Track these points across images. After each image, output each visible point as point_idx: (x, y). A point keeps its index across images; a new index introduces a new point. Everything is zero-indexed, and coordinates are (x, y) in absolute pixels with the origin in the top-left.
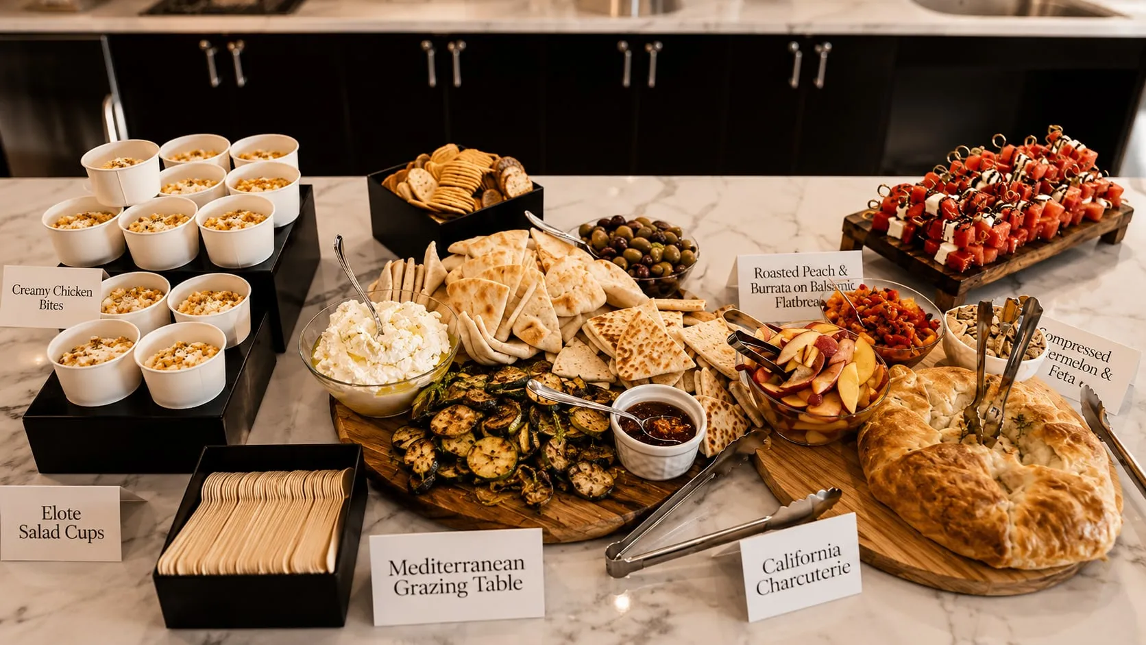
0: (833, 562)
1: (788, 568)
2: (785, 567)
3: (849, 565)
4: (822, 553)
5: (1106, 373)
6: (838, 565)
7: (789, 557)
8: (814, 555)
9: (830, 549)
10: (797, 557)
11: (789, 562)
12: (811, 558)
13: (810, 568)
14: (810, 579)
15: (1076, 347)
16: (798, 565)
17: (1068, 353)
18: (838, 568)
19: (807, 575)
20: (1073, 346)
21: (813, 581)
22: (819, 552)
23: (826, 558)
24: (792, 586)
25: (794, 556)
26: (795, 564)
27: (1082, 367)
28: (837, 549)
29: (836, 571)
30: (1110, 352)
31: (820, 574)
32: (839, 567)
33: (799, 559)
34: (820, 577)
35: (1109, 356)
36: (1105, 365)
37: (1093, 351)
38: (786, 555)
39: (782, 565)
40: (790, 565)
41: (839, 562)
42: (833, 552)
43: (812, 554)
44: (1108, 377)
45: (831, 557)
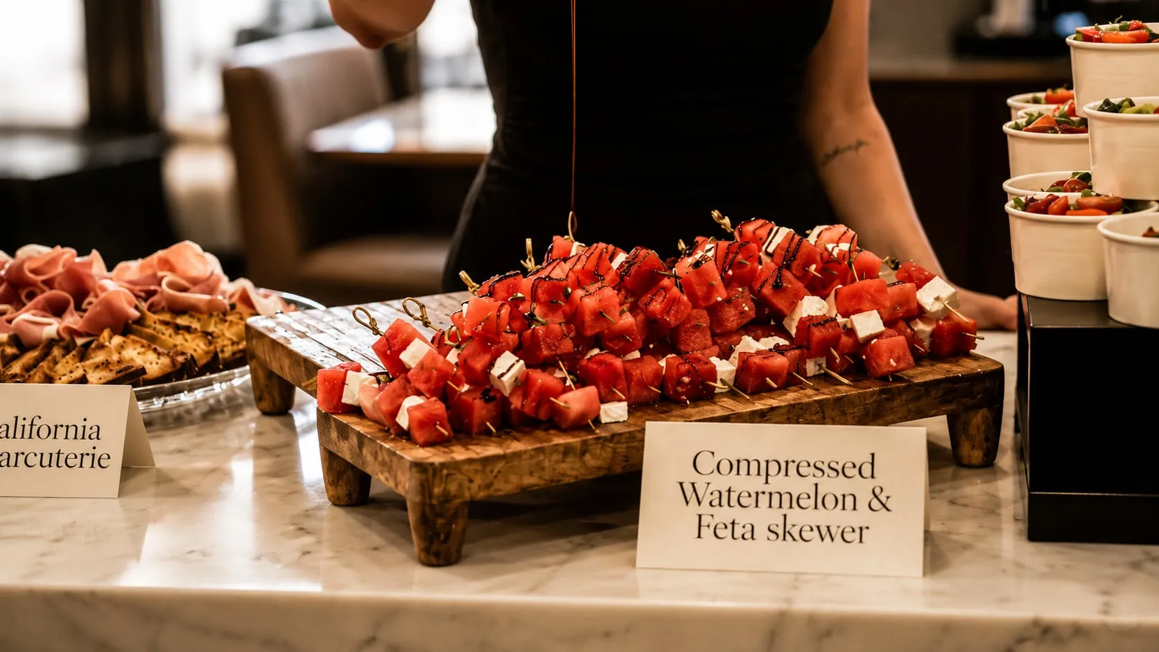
0: (84, 446)
1: (14, 437)
2: (11, 433)
3: (109, 458)
4: (71, 431)
5: (876, 496)
6: (91, 451)
7: (20, 422)
8: (59, 429)
9: (84, 427)
10: (32, 425)
11: (19, 429)
12: (53, 432)
13: (48, 446)
14: (46, 462)
15: (792, 467)
16: (30, 437)
17: (778, 483)
18: (91, 457)
19: (42, 454)
20: (784, 468)
21: (50, 466)
22: (67, 427)
23: (75, 438)
24: (16, 466)
25: (28, 423)
26: (27, 435)
27: (820, 502)
28: (95, 429)
29: (87, 461)
30: (873, 455)
31: (62, 458)
32: (93, 455)
33: (35, 429)
34: (62, 463)
35: (873, 464)
36: (870, 484)
37: (833, 465)
38: (17, 418)
39: (7, 431)
40: (19, 435)
41: (94, 448)
42: (88, 432)
43: (56, 426)
44: (884, 506)
45: (83, 438)
